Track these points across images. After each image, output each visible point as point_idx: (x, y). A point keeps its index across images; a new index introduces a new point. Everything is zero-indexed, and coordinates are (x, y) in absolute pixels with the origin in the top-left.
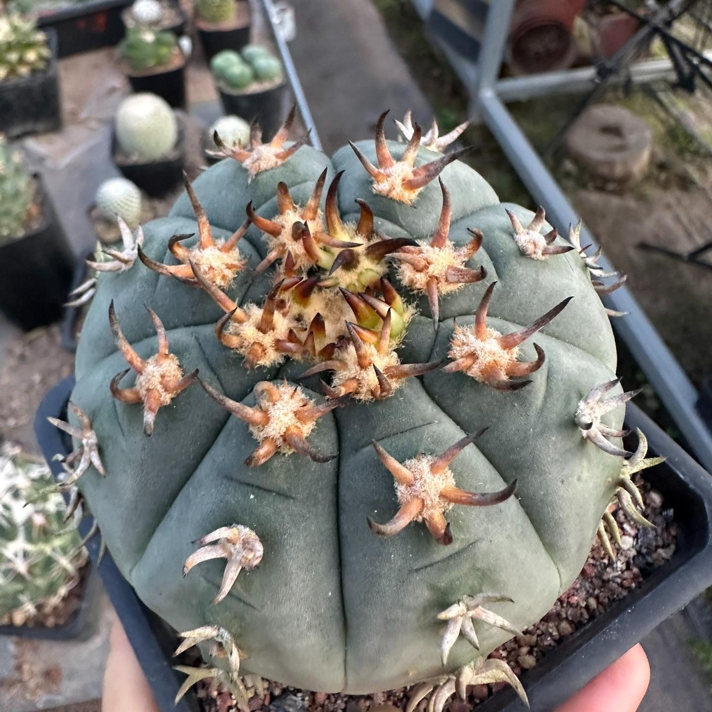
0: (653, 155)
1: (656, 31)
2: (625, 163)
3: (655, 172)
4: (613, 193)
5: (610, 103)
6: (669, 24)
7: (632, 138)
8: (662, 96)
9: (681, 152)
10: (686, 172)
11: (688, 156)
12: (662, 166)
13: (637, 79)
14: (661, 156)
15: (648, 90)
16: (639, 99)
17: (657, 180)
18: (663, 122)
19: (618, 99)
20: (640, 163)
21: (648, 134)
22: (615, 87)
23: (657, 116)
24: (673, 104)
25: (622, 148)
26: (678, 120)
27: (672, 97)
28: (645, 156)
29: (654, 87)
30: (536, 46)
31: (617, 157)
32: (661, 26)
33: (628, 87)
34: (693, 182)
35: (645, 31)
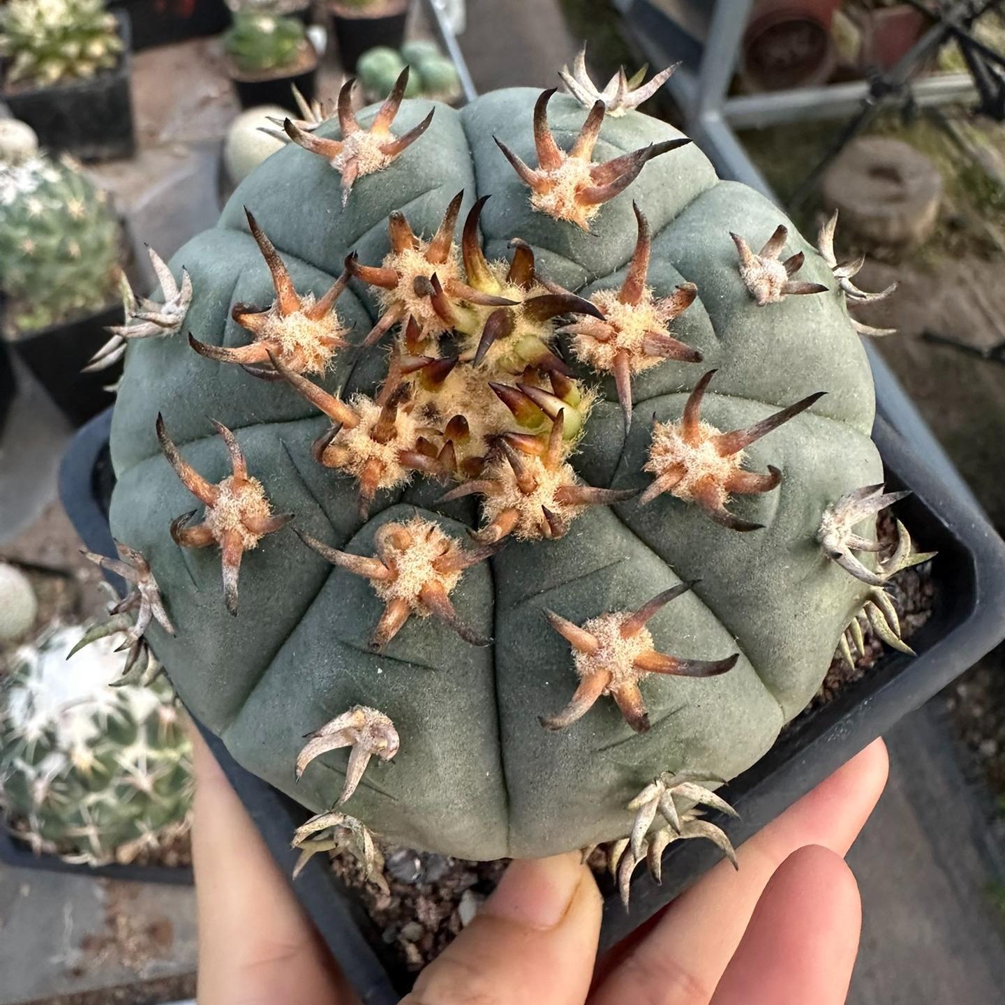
0: (942, 209)
1: (950, 32)
2: (902, 219)
3: (944, 232)
4: (884, 261)
5: (881, 133)
6: (968, 23)
7: (913, 185)
8: (954, 126)
9: (980, 206)
10: (987, 233)
11: (989, 211)
12: (954, 225)
13: (921, 101)
14: (953, 211)
15: (935, 117)
16: (922, 128)
17: (946, 244)
18: (955, 163)
19: (893, 129)
20: (924, 221)
21: (937, 180)
22: (888, 112)
23: (948, 155)
24: (970, 138)
25: (898, 199)
26: (975, 160)
27: (969, 128)
28: (931, 210)
29: (943, 112)
30: (778, 51)
31: (892, 210)
32: (959, 25)
33: (908, 113)
34: (996, 249)
35: (935, 33)
